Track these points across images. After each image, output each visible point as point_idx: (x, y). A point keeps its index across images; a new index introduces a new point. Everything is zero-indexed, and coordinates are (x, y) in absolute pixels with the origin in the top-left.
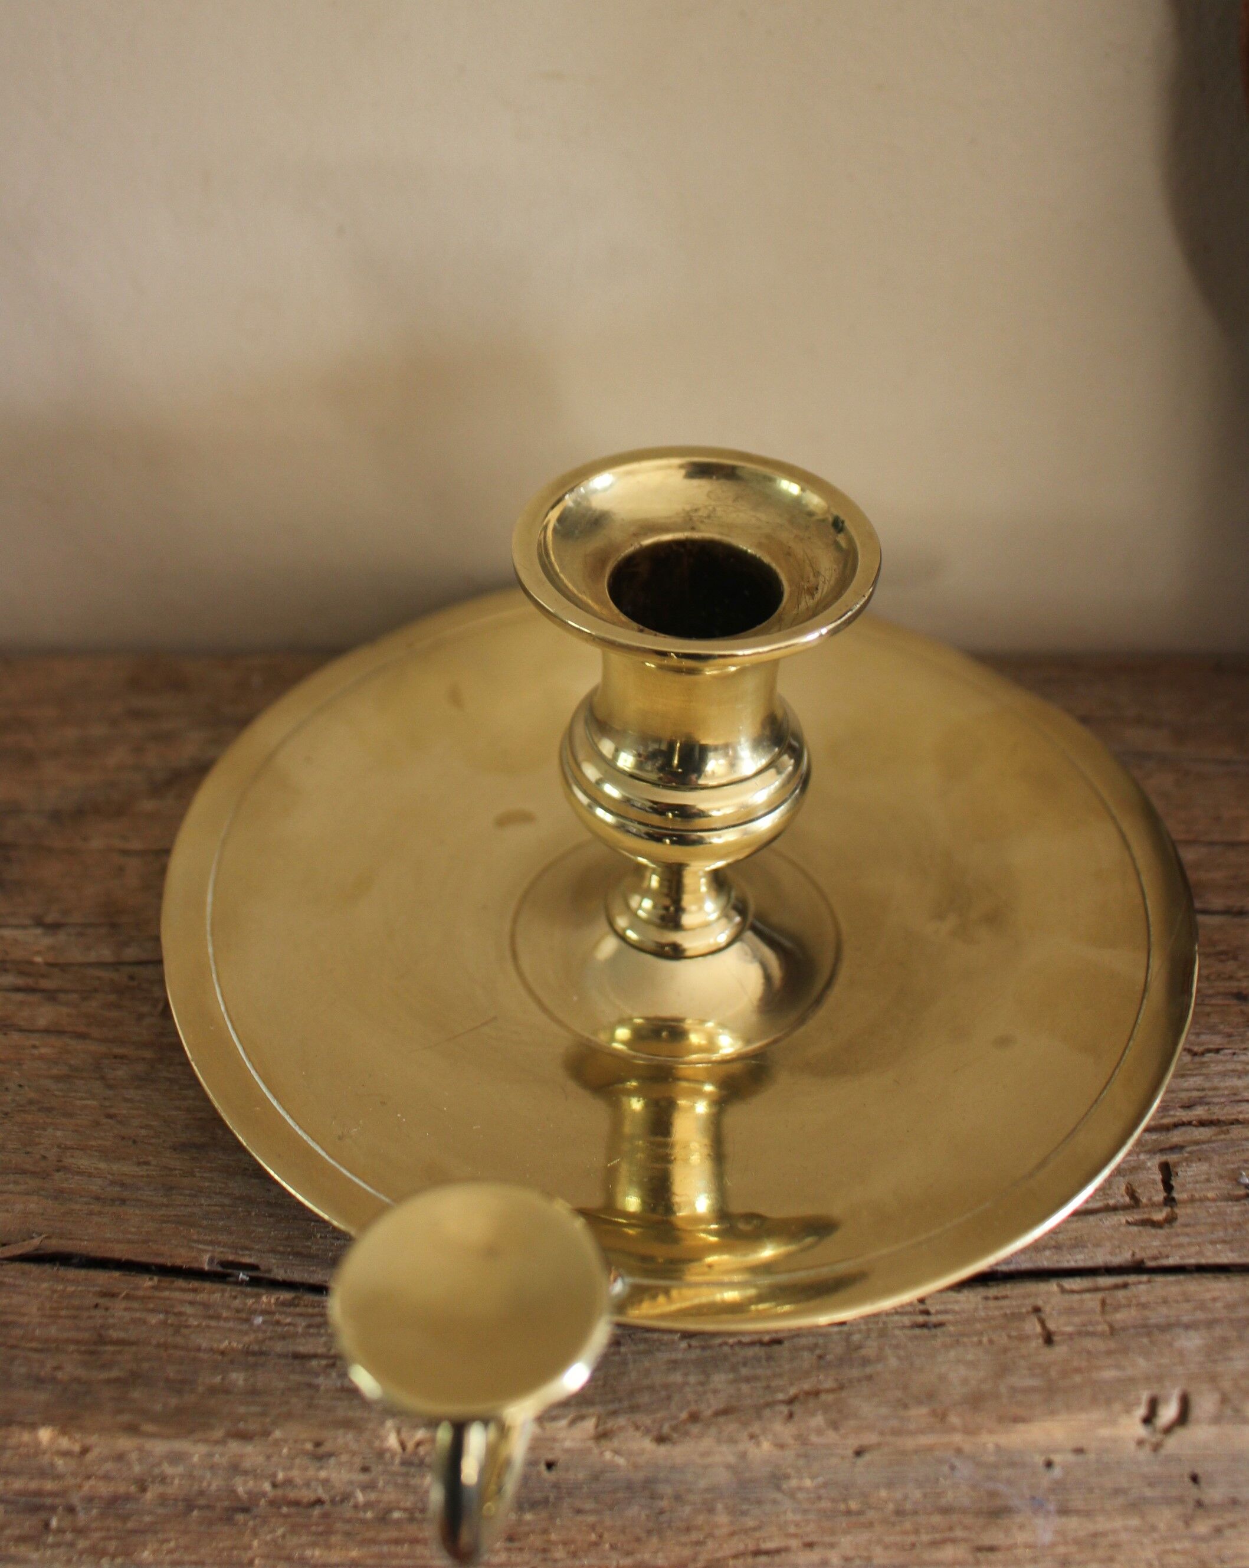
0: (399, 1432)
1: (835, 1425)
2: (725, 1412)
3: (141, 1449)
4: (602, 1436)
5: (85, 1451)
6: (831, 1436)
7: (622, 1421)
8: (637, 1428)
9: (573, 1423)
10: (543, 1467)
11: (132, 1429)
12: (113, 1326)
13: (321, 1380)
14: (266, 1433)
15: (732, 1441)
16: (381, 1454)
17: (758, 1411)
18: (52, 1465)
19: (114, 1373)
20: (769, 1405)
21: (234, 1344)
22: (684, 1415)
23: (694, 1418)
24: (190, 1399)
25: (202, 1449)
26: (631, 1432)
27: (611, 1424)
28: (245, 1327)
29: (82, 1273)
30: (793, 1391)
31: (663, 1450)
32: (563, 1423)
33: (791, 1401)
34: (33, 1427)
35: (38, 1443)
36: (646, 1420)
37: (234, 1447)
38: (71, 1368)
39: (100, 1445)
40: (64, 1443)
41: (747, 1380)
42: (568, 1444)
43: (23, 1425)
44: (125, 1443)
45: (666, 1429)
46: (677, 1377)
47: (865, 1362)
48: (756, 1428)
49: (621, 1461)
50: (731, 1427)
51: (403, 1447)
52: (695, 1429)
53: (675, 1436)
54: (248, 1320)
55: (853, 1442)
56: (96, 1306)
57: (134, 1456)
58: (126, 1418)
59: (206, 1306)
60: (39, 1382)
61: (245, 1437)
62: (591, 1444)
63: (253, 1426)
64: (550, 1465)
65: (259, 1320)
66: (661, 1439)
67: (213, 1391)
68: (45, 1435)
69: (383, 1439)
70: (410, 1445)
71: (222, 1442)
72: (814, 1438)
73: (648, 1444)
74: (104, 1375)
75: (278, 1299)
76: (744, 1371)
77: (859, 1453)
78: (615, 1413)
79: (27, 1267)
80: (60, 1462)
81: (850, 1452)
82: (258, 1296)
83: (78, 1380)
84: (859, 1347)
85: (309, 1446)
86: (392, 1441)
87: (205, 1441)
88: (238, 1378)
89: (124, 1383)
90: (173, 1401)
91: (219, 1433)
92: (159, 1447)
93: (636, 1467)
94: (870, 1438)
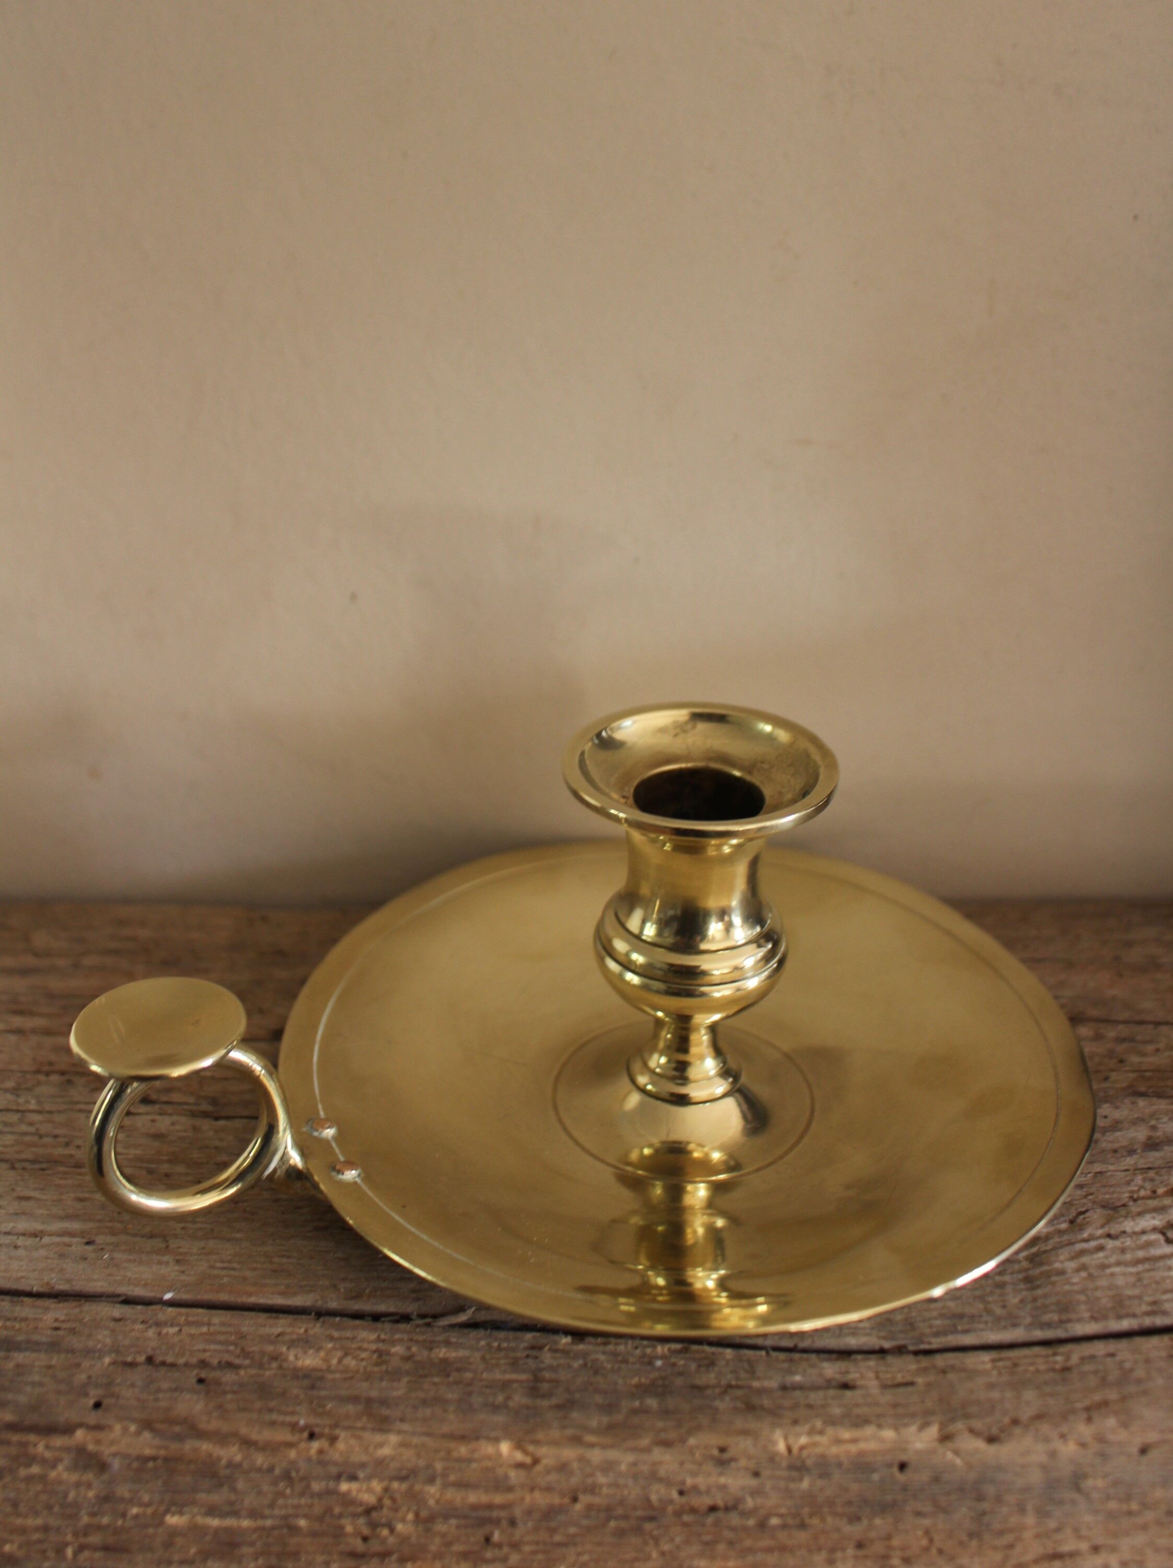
0: (786, 1438)
1: (1125, 1425)
2: (1039, 1417)
3: (582, 1459)
4: (945, 1438)
5: (536, 1461)
6: (1122, 1435)
7: (959, 1425)
8: (971, 1431)
9: (921, 1428)
10: (895, 1470)
11: (577, 1440)
12: (544, 1369)
13: (718, 1403)
14: (683, 1441)
15: (1047, 1440)
16: (772, 1459)
17: (1065, 1416)
18: (506, 1477)
19: (554, 1401)
20: (1073, 1411)
21: (643, 1380)
22: (1007, 1420)
23: (1015, 1422)
24: (619, 1417)
25: (630, 1458)
26: (966, 1435)
27: (951, 1428)
28: (649, 1368)
29: (511, 1334)
30: (1087, 1402)
31: (993, 1449)
32: (913, 1429)
33: (1088, 1409)
34: (497, 1440)
35: (499, 1454)
36: (977, 1424)
37: (658, 1454)
38: (519, 1399)
39: (549, 1455)
40: (519, 1456)
41: (1051, 1395)
42: (919, 1446)
43: (488, 1439)
44: (569, 1453)
45: (995, 1431)
46: (995, 1394)
47: (1139, 1381)
48: (1064, 1429)
49: (958, 1462)
50: (1045, 1428)
51: (789, 1450)
52: (1017, 1431)
53: (1002, 1435)
54: (650, 1363)
55: (1138, 1441)
56: (527, 1356)
57: (575, 1465)
58: (569, 1432)
59: (615, 1354)
60: (495, 1408)
61: (667, 1444)
62: (936, 1444)
63: (672, 1435)
64: (903, 1466)
65: (659, 1363)
66: (991, 1440)
67: (635, 1412)
68: (505, 1447)
69: (775, 1443)
70: (795, 1450)
71: (648, 1450)
72: (1111, 1437)
73: (980, 1444)
74: (545, 1403)
75: (669, 1349)
76: (1048, 1389)
77: (1143, 1451)
78: (953, 1420)
79: (466, 1331)
80: (512, 1474)
81: (1135, 1450)
82: (655, 1347)
83: (528, 1407)
84: (1131, 1370)
85: (715, 1452)
86: (781, 1446)
87: (634, 1449)
88: (652, 1403)
89: (566, 1407)
90: (605, 1420)
91: (645, 1442)
92: (596, 1456)
93: (969, 1466)
94: (1152, 1437)
